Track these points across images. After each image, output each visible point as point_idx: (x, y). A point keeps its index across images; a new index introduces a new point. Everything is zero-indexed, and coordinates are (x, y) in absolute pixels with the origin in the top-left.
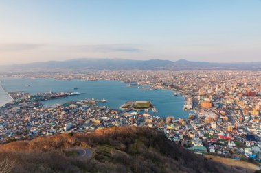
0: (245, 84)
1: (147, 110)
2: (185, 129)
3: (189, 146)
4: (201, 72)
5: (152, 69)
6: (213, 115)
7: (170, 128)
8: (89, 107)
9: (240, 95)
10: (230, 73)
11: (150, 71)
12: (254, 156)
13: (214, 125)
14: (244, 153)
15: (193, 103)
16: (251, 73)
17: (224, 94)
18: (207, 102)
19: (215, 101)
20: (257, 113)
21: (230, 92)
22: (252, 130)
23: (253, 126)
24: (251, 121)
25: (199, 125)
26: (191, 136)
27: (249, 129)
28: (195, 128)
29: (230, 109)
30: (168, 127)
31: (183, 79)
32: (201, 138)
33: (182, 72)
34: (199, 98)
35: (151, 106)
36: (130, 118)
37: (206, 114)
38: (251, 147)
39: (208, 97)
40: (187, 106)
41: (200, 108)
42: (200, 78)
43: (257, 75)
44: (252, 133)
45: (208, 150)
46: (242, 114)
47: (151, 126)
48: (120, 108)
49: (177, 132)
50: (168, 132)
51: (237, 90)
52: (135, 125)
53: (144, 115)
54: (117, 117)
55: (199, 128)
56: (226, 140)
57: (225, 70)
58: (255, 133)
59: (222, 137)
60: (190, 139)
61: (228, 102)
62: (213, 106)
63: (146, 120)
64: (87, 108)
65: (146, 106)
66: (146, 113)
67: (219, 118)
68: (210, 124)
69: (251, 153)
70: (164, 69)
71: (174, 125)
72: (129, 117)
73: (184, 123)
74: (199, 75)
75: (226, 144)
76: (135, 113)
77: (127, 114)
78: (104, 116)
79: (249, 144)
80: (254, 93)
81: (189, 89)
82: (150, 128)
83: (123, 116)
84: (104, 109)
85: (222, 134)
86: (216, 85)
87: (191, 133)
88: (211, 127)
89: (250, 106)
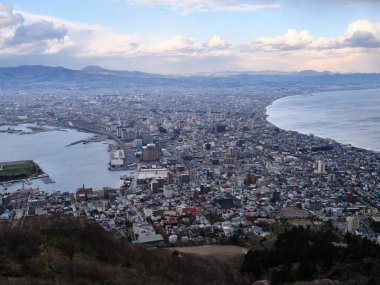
1: (28, 181)
9: (203, 131)
13: (167, 192)
14: (221, 231)
17: (177, 132)
21: (187, 128)
22: (227, 190)
23: (228, 183)
24: (225, 176)
25: (141, 197)
27: (222, 190)
31: (98, 106)
32: (149, 219)
34: (135, 143)
38: (230, 219)
40: (114, 162)
42: (131, 103)
44: (228, 194)
45: (166, 237)
51: (198, 123)
55: (143, 200)
56: (190, 215)
58: (232, 195)
59: (184, 210)
61: (185, 146)
62: (162, 156)
65: (25, 172)
67: (175, 176)
68: (160, 191)
69: (232, 229)
71: (94, 204)
74: (129, 99)
75: (193, 221)
79: (227, 215)
80: (224, 127)
85: (183, 206)
86: (162, 116)
87: (131, 213)
88: (163, 196)
89: (221, 149)
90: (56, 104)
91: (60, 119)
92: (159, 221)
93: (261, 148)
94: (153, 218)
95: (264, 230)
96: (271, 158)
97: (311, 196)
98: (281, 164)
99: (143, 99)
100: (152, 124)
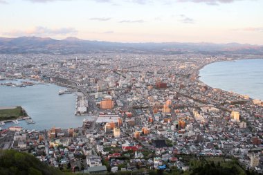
0: (156, 73)
1: (16, 122)
2: (77, 144)
3: (83, 169)
4: (99, 56)
5: (24, 53)
6: (116, 119)
7: (54, 145)
9: (149, 87)
10: (137, 57)
11: (20, 56)
12: (164, 167)
13: (117, 133)
14: (153, 164)
15: (89, 103)
16: (162, 57)
17: (130, 88)
18: (108, 99)
19: (118, 98)
20: (168, 110)
21: (138, 85)
22: (163, 133)
23: (164, 128)
24: (162, 122)
25: (96, 136)
26: (86, 153)
27: (159, 133)
28: (92, 140)
29: (137, 108)
30: (52, 143)
31: (73, 67)
32: (100, 154)
33: (72, 57)
34: (96, 95)
35: (23, 114)
37: (106, 119)
38: (161, 156)
39: (109, 93)
40: (80, 109)
42: (99, 65)
43: (169, 60)
44: (162, 136)
45: (109, 169)
46: (152, 113)
47: (23, 146)
49: (66, 150)
50: (51, 152)
51: (146, 81)
53: (11, 129)
55: (98, 139)
56: (131, 150)
57: (131, 53)
58: (166, 136)
59: (127, 148)
60: (84, 157)
61: (135, 99)
62: (116, 105)
63: (15, 138)
65: (14, 115)
67: (124, 121)
68: (111, 132)
69: (161, 163)
70: (43, 52)
71: (61, 141)
73: (75, 135)
74: (96, 62)
75: (132, 156)
79: (159, 152)
80: (166, 84)
81: (82, 83)
82: (22, 150)
85: (127, 144)
86: (120, 75)
87: (86, 149)
88: (113, 137)
89: (161, 101)
90: (42, 65)
91: (44, 76)
92: (107, 155)
93: (192, 101)
94: (103, 153)
95: (185, 165)
96: (199, 109)
97: (226, 139)
98: (206, 114)
99: (106, 62)
100: (112, 81)
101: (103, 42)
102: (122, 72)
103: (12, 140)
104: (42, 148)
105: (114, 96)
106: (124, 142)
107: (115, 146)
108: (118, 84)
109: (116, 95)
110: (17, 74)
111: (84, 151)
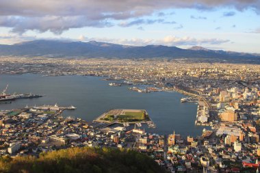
1: (139, 124)
2: (195, 153)
4: (224, 66)
6: (238, 133)
7: (172, 151)
8: (49, 118)
11: (147, 63)
13: (237, 148)
15: (210, 113)
17: (256, 100)
18: (230, 111)
19: (242, 111)
25: (218, 147)
26: (204, 163)
28: (210, 151)
30: (170, 150)
31: (197, 76)
32: (217, 167)
33: (196, 66)
34: (219, 106)
35: (147, 118)
36: (112, 137)
37: (228, 131)
39: (232, 105)
40: (200, 119)
41: (220, 121)
42: (223, 75)
47: (144, 148)
48: (98, 120)
49: (184, 158)
50: (169, 158)
52: (120, 146)
53: (134, 131)
54: (92, 134)
55: (217, 152)
59: (247, 164)
60: (201, 167)
62: (239, 119)
64: (45, 120)
65: (138, 118)
66: (137, 128)
67: (247, 135)
68: (232, 146)
71: (180, 148)
72: (110, 134)
73: (194, 144)
76: (120, 129)
77: (109, 130)
78: (71, 132)
81: (205, 92)
82: (143, 151)
83: (101, 133)
84: (71, 122)
85: (248, 160)
86: (245, 86)
87: (204, 159)
88: (234, 150)
90: (168, 73)
91: (168, 84)
92: (225, 169)
94: (221, 166)
99: (231, 72)
100: (236, 92)
101: (229, 52)
102: (248, 83)
103: (135, 141)
104: (161, 152)
105: (237, 108)
106: (245, 158)
107: (234, 161)
108: (242, 96)
109: (239, 107)
110: (143, 80)
111: (202, 161)
